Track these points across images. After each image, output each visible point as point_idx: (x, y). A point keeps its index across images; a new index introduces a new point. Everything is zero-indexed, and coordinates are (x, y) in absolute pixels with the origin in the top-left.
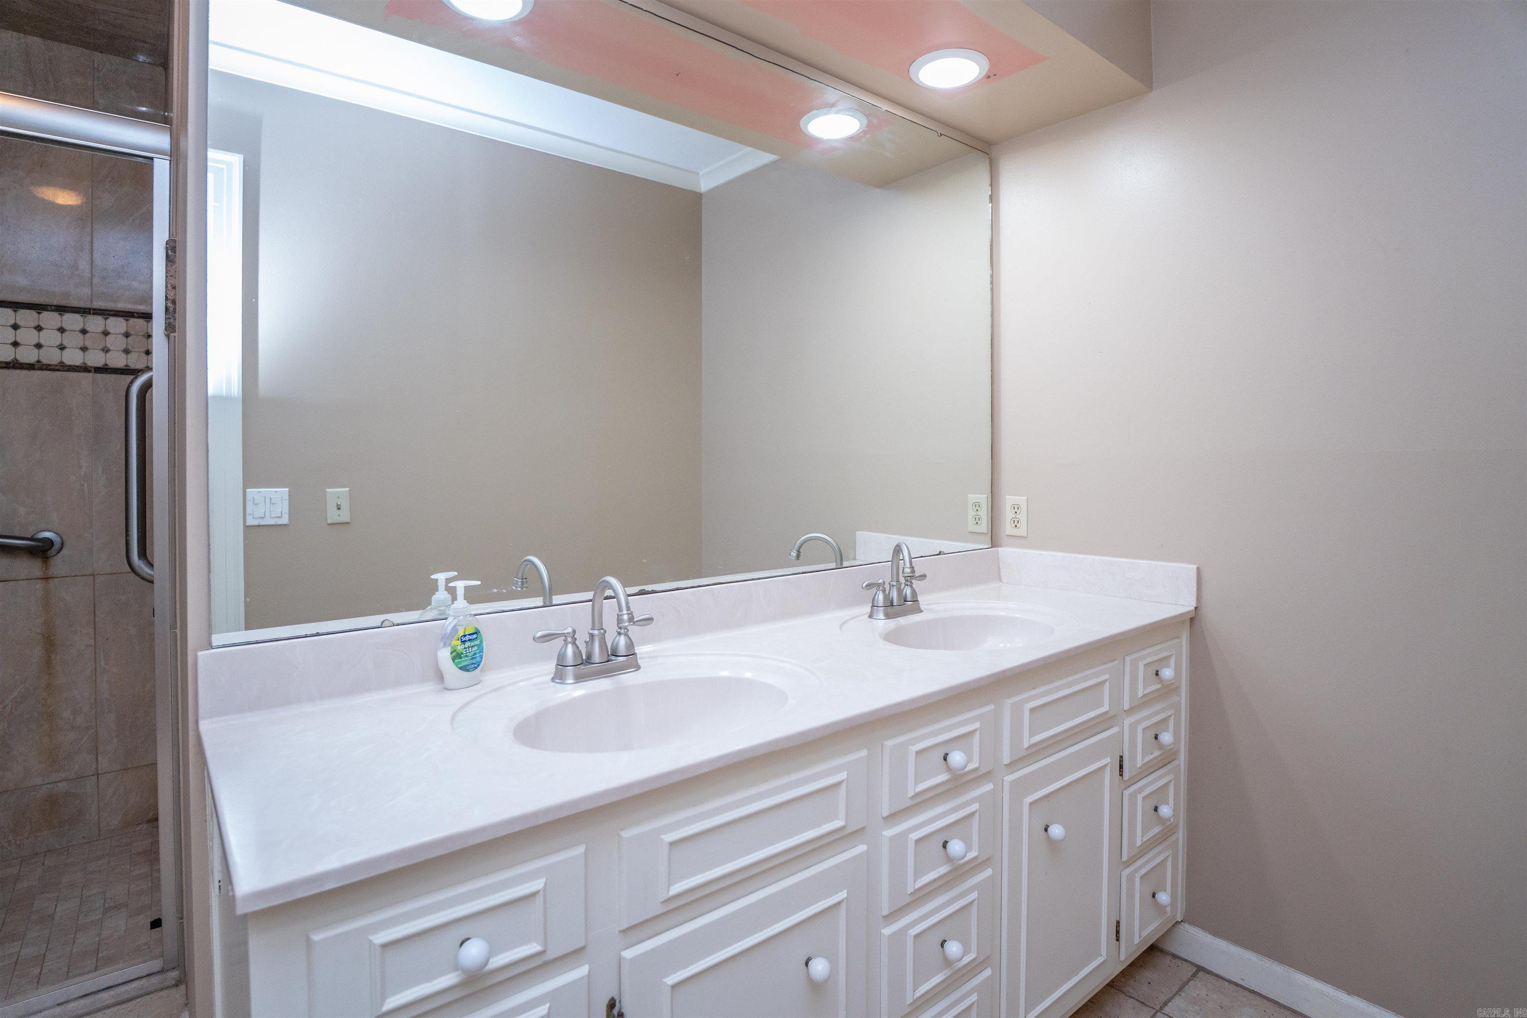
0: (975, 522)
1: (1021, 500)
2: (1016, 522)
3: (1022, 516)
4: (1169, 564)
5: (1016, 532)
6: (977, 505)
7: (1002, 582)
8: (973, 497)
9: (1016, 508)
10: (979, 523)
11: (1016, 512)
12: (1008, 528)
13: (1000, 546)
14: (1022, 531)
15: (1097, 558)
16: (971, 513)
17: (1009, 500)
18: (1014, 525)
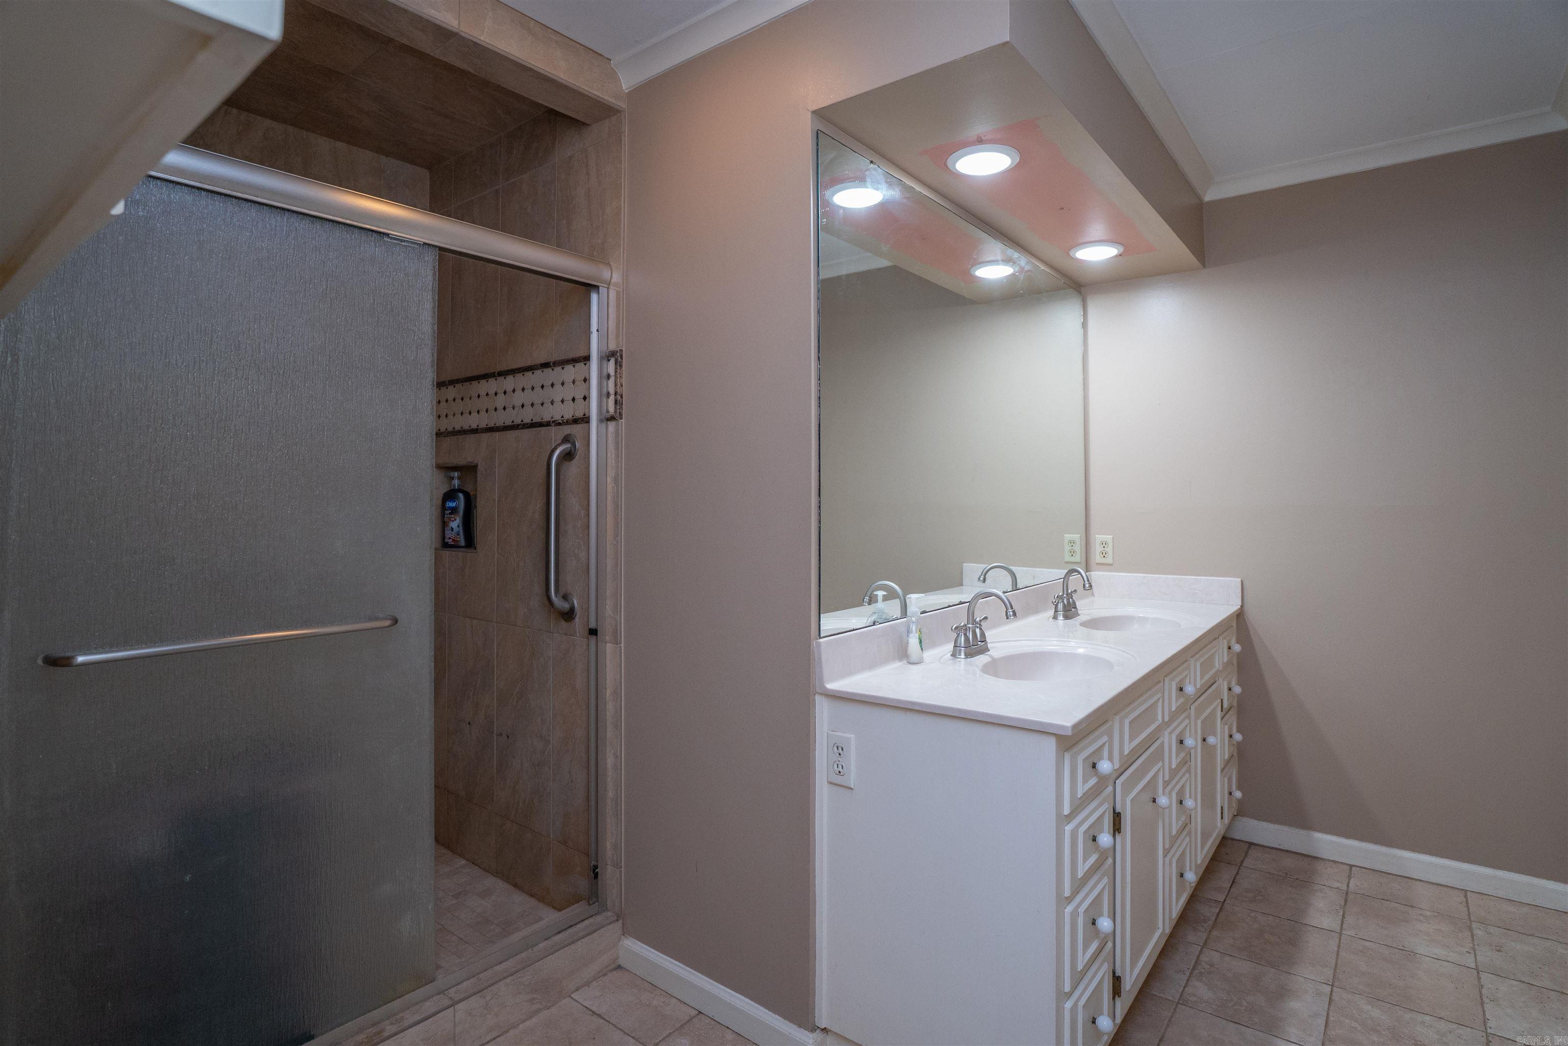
0: (1070, 555)
1: (1108, 538)
2: (1104, 553)
3: (1109, 549)
4: (1221, 578)
5: (1103, 561)
6: (1072, 542)
7: (1094, 596)
8: (1068, 537)
9: (1104, 544)
10: (1074, 555)
11: (1104, 547)
12: (1097, 558)
13: (1091, 571)
14: (1109, 560)
15: (1169, 576)
16: (1067, 548)
17: (1098, 538)
18: (1102, 556)
